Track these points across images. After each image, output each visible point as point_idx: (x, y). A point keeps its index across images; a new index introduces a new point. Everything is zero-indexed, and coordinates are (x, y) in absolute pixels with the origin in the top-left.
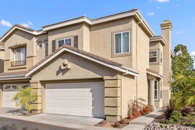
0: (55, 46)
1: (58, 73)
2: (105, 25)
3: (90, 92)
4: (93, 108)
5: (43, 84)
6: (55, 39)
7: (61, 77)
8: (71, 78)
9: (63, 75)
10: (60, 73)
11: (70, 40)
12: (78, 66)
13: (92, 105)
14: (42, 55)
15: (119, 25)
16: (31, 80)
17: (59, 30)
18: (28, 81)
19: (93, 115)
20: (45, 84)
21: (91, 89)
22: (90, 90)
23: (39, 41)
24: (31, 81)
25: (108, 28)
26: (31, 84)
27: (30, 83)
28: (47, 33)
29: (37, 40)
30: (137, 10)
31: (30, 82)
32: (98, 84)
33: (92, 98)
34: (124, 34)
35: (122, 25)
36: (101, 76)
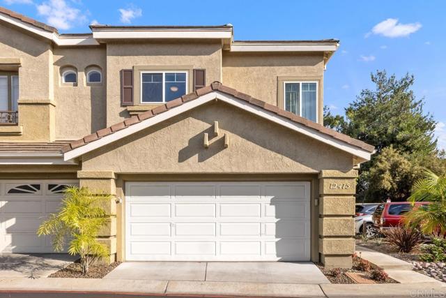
0: (132, 84)
1: (184, 156)
2: (262, 60)
3: (271, 204)
4: (279, 239)
5: (121, 182)
6: (131, 68)
7: (193, 165)
8: (227, 170)
9: (201, 160)
10: (193, 155)
11: (182, 77)
12: (249, 142)
13: (275, 234)
14: (78, 103)
15: (294, 65)
16: (81, 170)
17: (144, 46)
18: (73, 171)
19: (278, 256)
20: (125, 181)
21: (273, 197)
22: (270, 200)
23: (68, 63)
24: (80, 174)
25: (268, 67)
26: (81, 181)
27: (79, 179)
28: (103, 45)
29: (60, 61)
30: (338, 42)
31: (78, 177)
32: (292, 186)
33: (277, 217)
34: (305, 86)
35: (300, 67)
36: (313, 168)
